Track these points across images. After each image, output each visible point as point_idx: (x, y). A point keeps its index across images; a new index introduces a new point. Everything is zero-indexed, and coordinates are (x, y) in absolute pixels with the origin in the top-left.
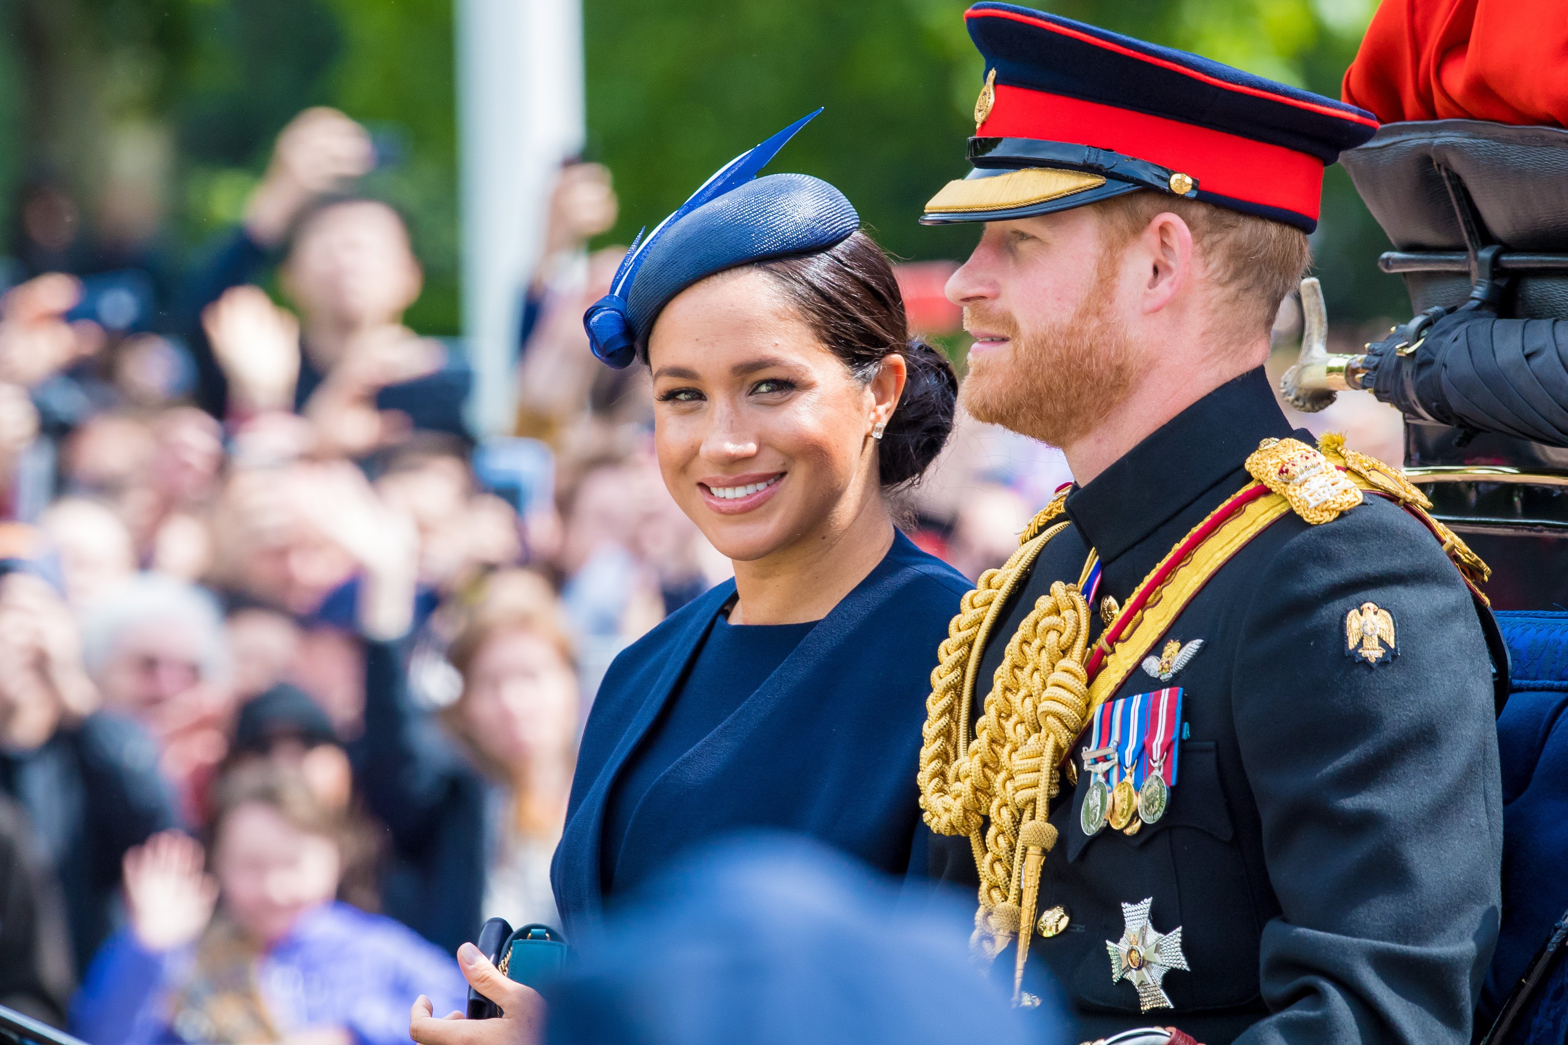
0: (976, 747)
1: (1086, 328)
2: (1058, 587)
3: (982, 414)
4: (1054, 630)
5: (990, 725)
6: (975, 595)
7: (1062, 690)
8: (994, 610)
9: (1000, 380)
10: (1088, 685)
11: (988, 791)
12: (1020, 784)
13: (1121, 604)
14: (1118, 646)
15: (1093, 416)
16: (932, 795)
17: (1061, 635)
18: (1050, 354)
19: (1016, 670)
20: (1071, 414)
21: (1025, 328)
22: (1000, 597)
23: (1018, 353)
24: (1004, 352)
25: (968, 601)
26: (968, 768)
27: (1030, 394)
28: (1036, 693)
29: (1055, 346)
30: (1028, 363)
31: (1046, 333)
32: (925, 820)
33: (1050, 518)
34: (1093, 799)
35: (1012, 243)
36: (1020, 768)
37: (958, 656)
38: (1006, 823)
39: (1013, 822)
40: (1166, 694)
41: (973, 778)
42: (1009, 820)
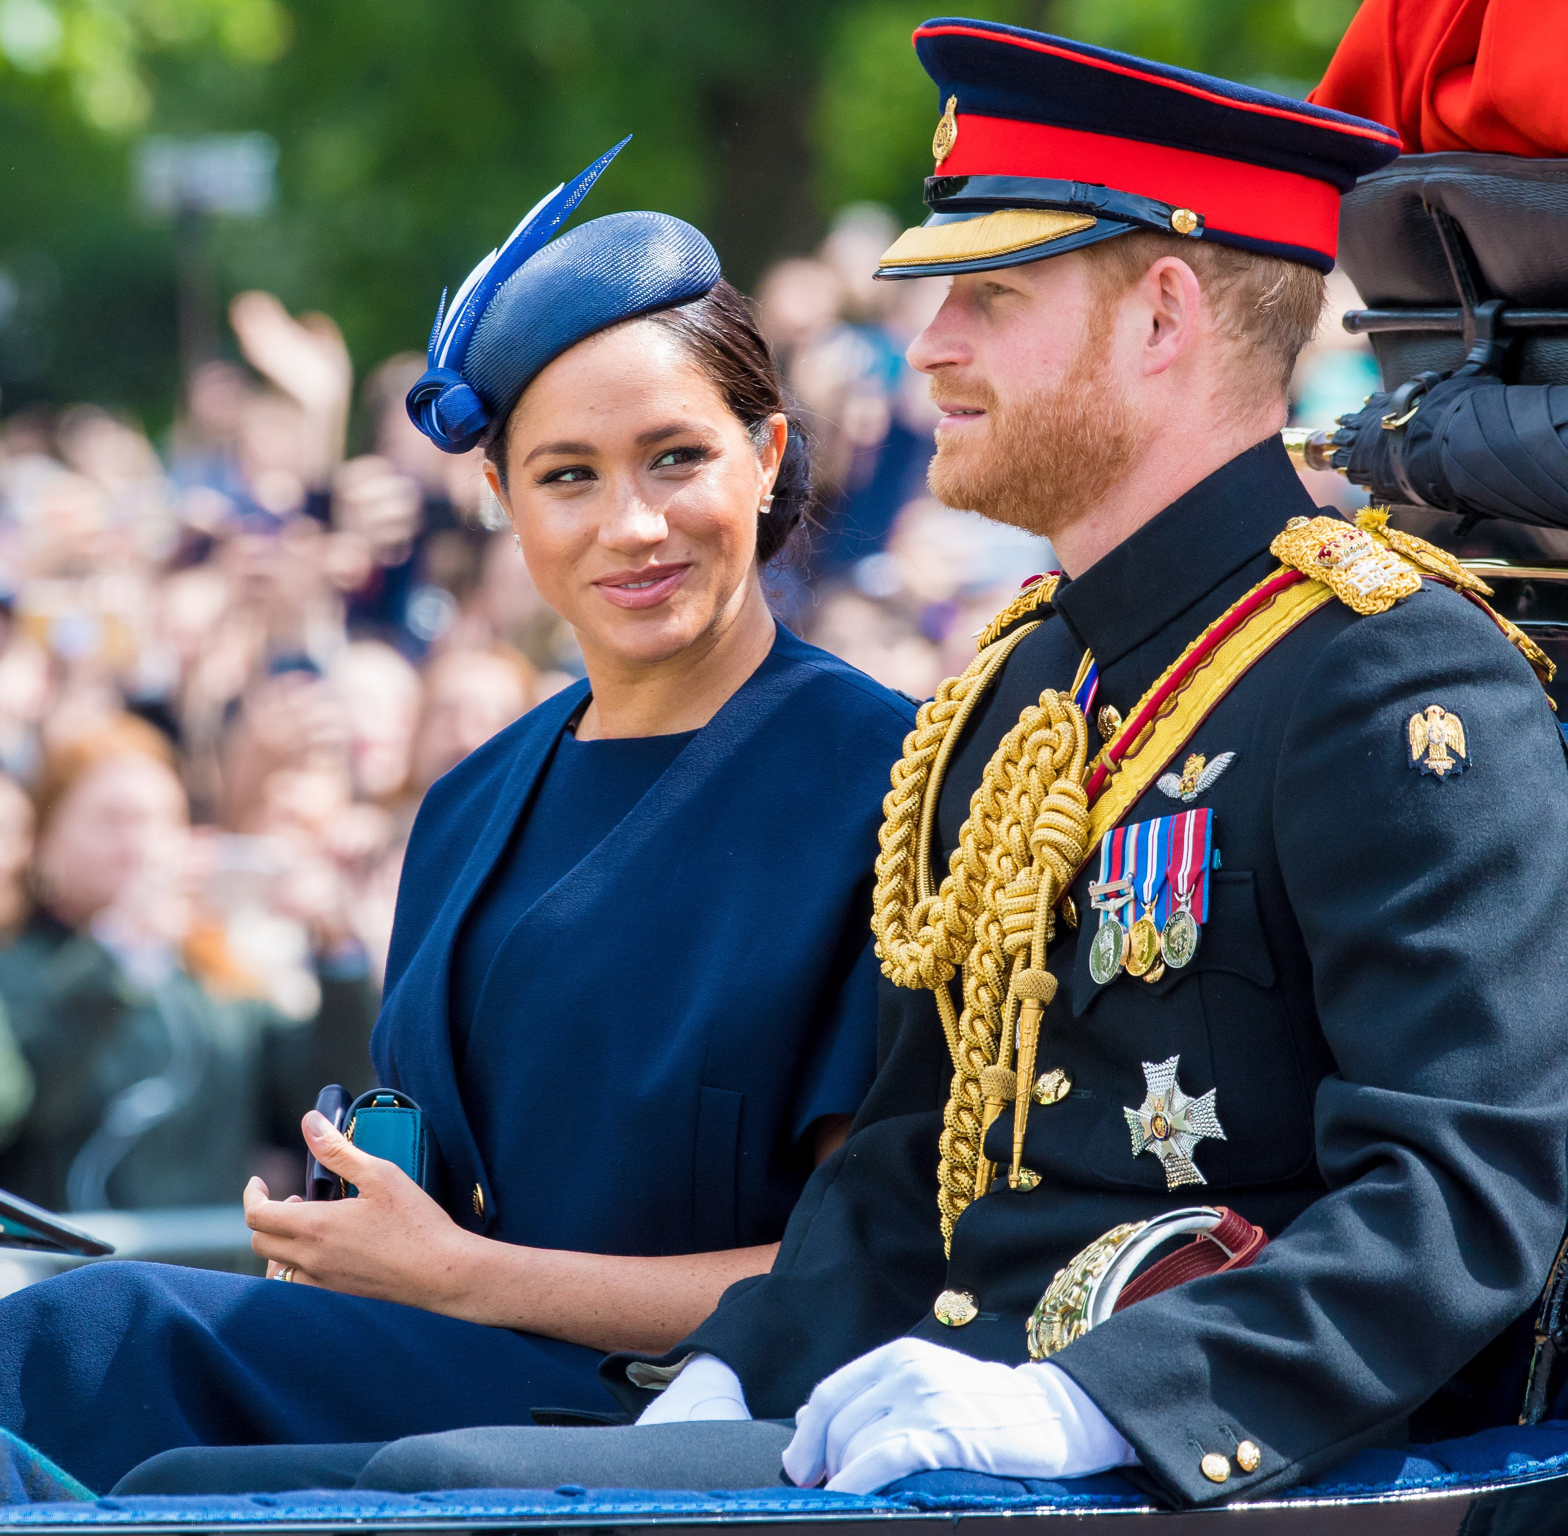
0: (950, 885)
1: (1077, 394)
2: (1048, 696)
3: (956, 499)
4: (1047, 745)
5: (967, 859)
6: (933, 707)
7: (1060, 815)
8: (956, 725)
9: (976, 459)
10: (1089, 809)
11: (964, 936)
12: (1010, 926)
13: (1124, 716)
14: (1125, 764)
15: (1087, 497)
16: (891, 942)
17: (1055, 751)
18: (1037, 427)
19: (997, 794)
20: (1060, 496)
21: (1005, 397)
22: (963, 710)
23: (998, 426)
24: (979, 427)
25: (925, 714)
26: (940, 909)
27: (1014, 474)
28: (1026, 819)
29: (1043, 417)
30: (1011, 438)
31: (1031, 402)
32: (883, 972)
33: (1016, 617)
34: (1104, 941)
35: (985, 298)
36: (1010, 908)
37: (916, 780)
38: (990, 973)
39: (998, 972)
40: (1191, 816)
41: (947, 921)
42: (994, 969)
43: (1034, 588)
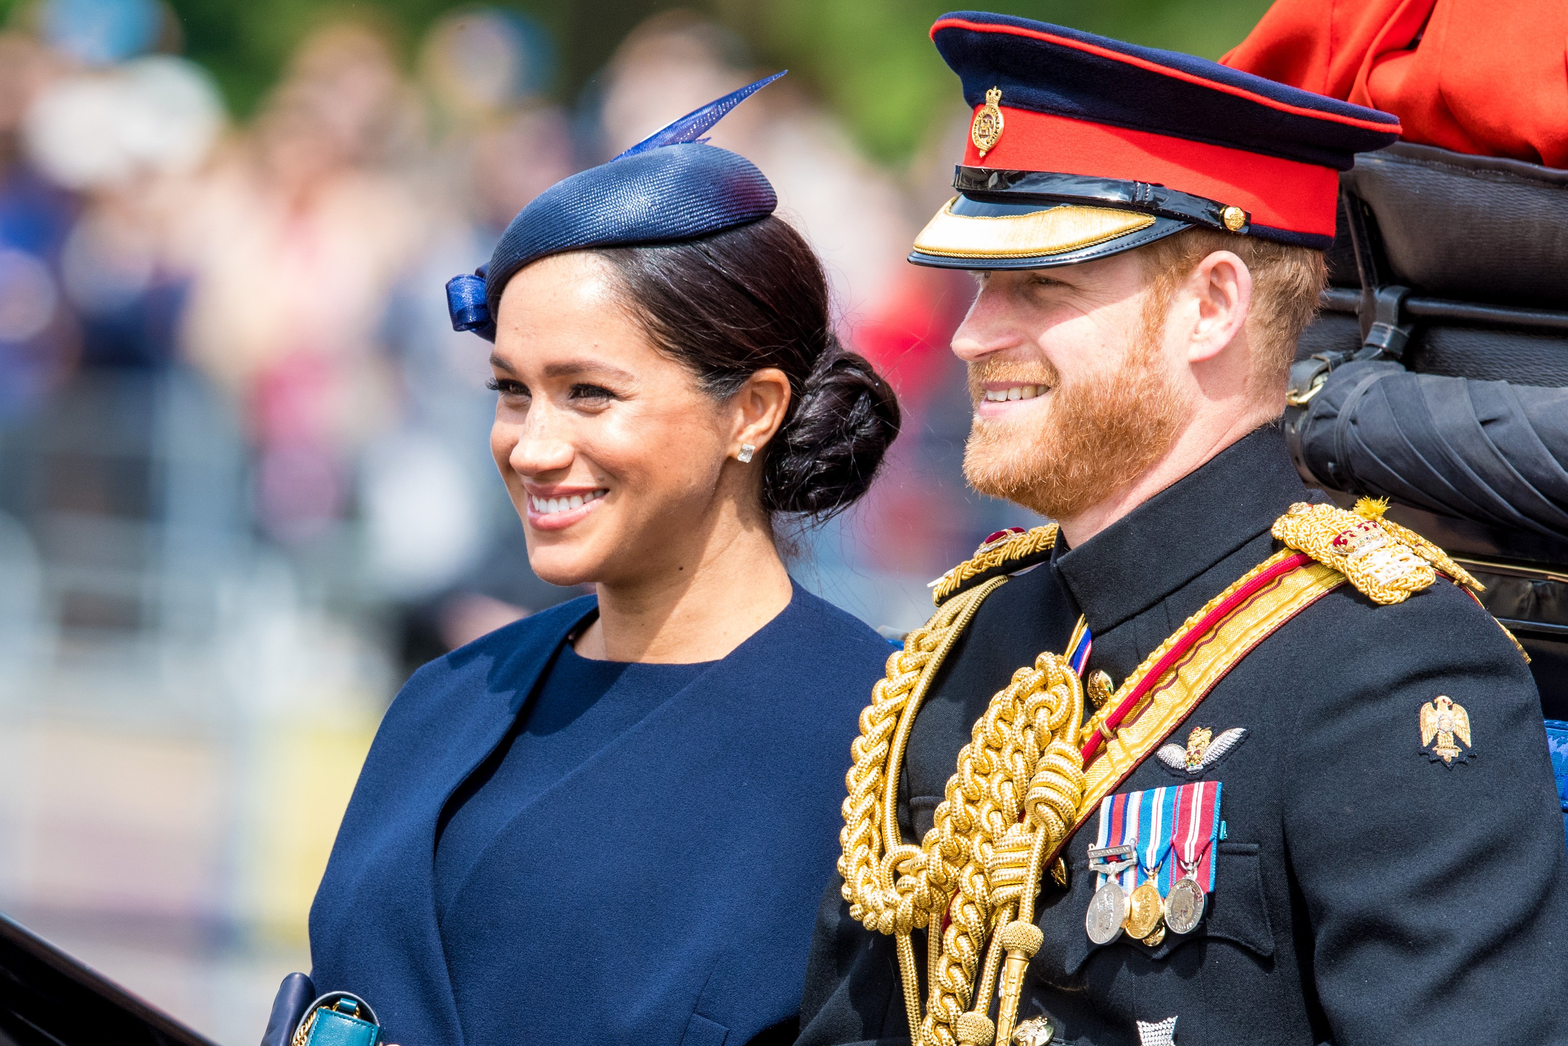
0: (935, 837)
1: (1133, 379)
2: (1046, 658)
4: (1045, 707)
5: (954, 812)
6: (904, 657)
7: (1058, 776)
8: (927, 676)
10: (1084, 769)
12: (998, 880)
14: (1121, 731)
17: (1054, 715)
19: (989, 751)
22: (933, 661)
25: (896, 664)
28: (1019, 777)
31: (1091, 383)
34: (1103, 903)
35: (1025, 286)
36: (998, 862)
37: (886, 727)
38: (972, 923)
39: (979, 923)
40: (1199, 788)
41: (931, 871)
42: (976, 920)
43: (999, 544)
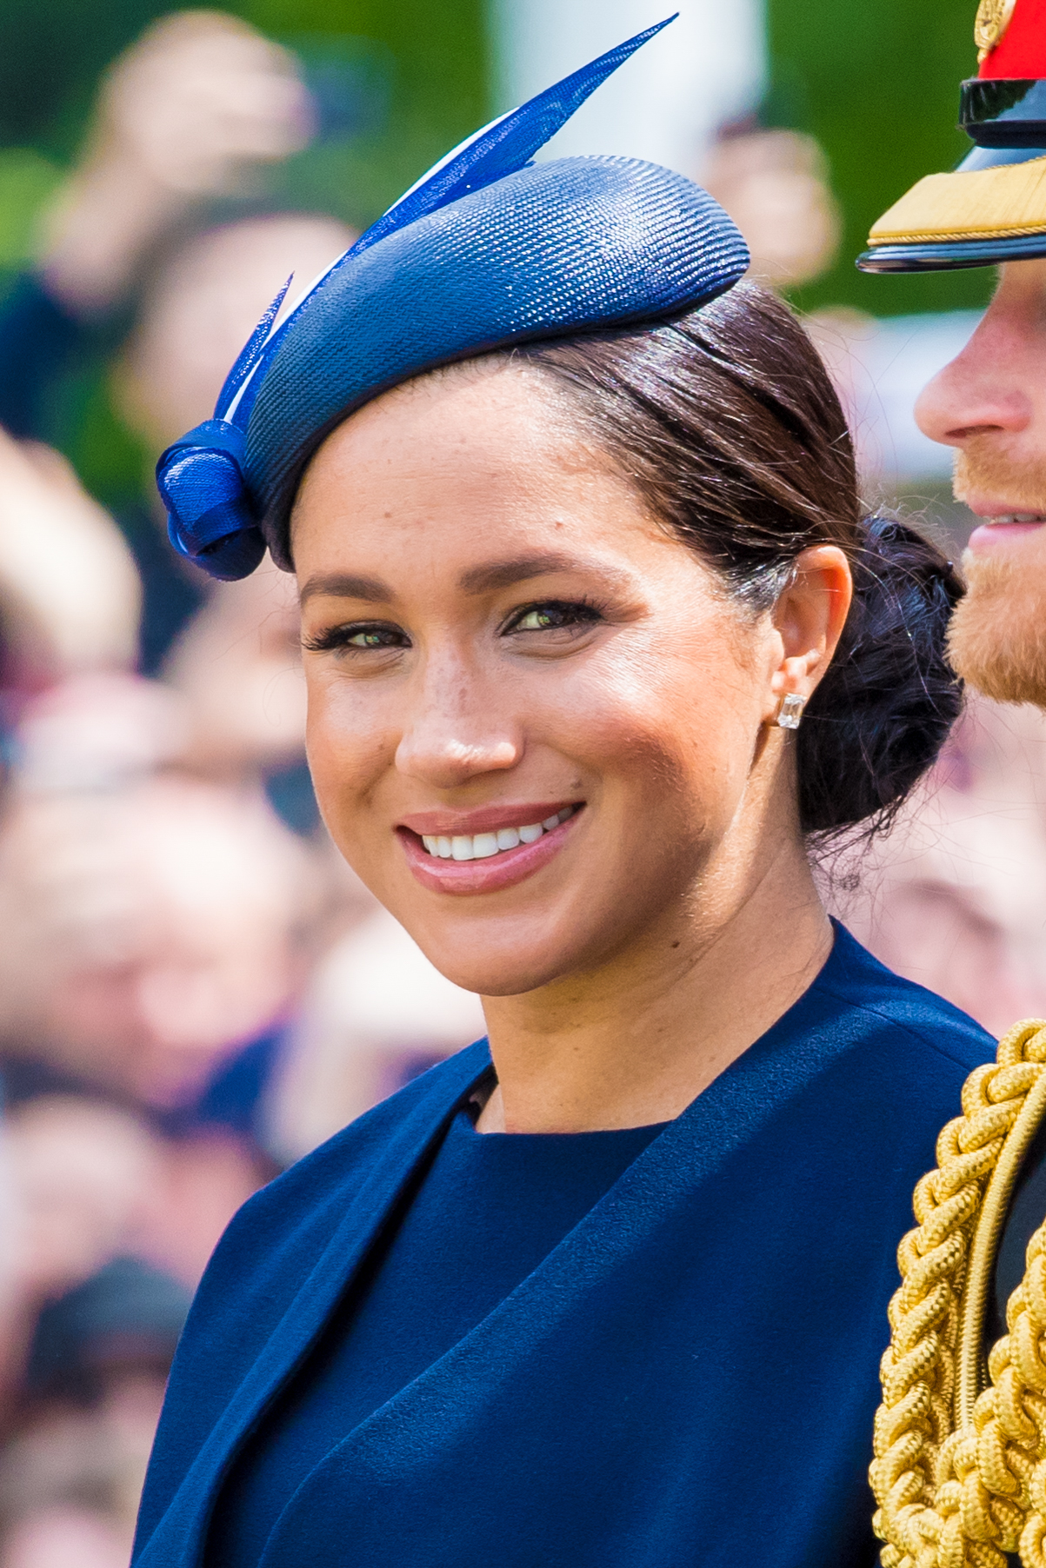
0: (989, 1405)
5: (1018, 1357)
6: (993, 1074)
8: (1033, 1108)
11: (1016, 1500)
16: (899, 1509)
22: (1044, 1078)
25: (978, 1087)
26: (972, 1450)
32: (884, 1563)
37: (956, 1208)
41: (985, 1470)
